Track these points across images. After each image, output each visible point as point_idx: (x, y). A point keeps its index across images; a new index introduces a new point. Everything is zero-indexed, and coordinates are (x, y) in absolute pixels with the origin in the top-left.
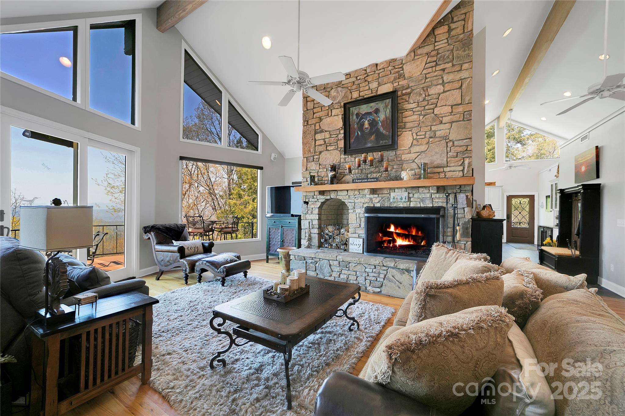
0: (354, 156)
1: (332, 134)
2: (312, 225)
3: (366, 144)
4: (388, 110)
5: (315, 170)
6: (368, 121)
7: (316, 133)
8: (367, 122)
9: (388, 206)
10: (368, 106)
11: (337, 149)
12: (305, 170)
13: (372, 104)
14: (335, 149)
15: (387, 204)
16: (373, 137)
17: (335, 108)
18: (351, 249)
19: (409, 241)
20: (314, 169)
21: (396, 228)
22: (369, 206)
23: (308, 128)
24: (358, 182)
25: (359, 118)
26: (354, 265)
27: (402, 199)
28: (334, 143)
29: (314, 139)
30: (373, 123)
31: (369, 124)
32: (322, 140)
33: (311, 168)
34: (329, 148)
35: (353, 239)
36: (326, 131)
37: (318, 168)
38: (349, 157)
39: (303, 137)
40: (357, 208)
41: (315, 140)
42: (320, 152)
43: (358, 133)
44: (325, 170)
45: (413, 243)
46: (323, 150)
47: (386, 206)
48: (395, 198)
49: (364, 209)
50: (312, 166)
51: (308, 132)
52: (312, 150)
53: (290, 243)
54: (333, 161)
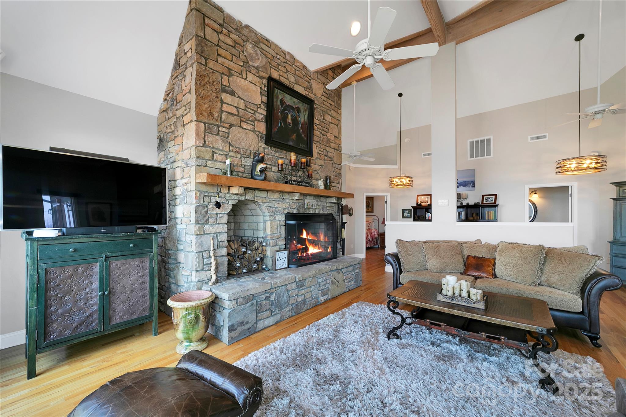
1: (248, 106)
2: (218, 241)
4: (306, 115)
5: (220, 150)
6: (291, 115)
7: (223, 90)
8: (289, 116)
9: (303, 212)
10: (291, 99)
11: (254, 131)
12: (201, 145)
13: (295, 100)
14: (250, 130)
15: (302, 210)
16: (294, 136)
18: (277, 265)
19: (319, 248)
20: (221, 148)
21: (307, 234)
22: (289, 212)
23: (207, 72)
24: (293, 184)
25: (283, 107)
26: (310, 280)
27: (312, 206)
28: (250, 121)
29: (220, 98)
30: (295, 120)
32: (235, 109)
33: (217, 146)
34: (244, 125)
35: (279, 252)
36: (239, 97)
37: (228, 150)
38: (270, 149)
39: (198, 83)
40: (277, 215)
41: (222, 102)
42: (231, 126)
43: (281, 123)
44: (239, 156)
45: (322, 250)
46: (235, 123)
47: (301, 212)
48: (308, 205)
49: (284, 216)
50: (216, 142)
51: (208, 79)
52: (216, 115)
54: (250, 146)
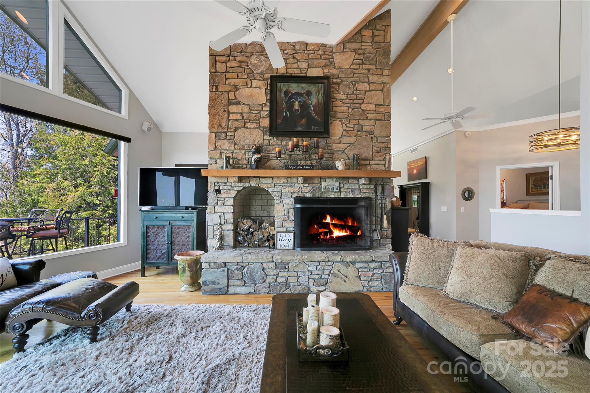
0: (281, 139)
1: (253, 109)
2: (224, 219)
3: (296, 127)
4: (320, 95)
5: (227, 150)
6: (299, 102)
7: (230, 103)
8: (297, 103)
9: (319, 196)
10: (298, 86)
11: (259, 128)
12: (213, 149)
13: (303, 85)
14: (256, 128)
15: (318, 194)
16: (304, 121)
17: (256, 78)
18: (279, 245)
19: (346, 232)
20: (227, 148)
21: (332, 219)
22: (299, 196)
23: (217, 96)
24: (291, 169)
25: (288, 97)
26: (295, 264)
27: (333, 189)
28: (255, 120)
29: (227, 111)
30: (304, 106)
31: (300, 106)
32: (239, 115)
33: (224, 147)
34: (248, 125)
35: (282, 233)
36: (244, 104)
37: (233, 148)
38: (275, 139)
39: (211, 106)
40: (284, 199)
41: (229, 113)
42: (236, 129)
43: (286, 114)
44: (243, 151)
45: (350, 233)
46: (239, 126)
47: (317, 196)
48: (327, 187)
49: (292, 200)
50: (224, 144)
51: (218, 100)
52: (224, 124)
53: (183, 245)
54: (254, 141)
